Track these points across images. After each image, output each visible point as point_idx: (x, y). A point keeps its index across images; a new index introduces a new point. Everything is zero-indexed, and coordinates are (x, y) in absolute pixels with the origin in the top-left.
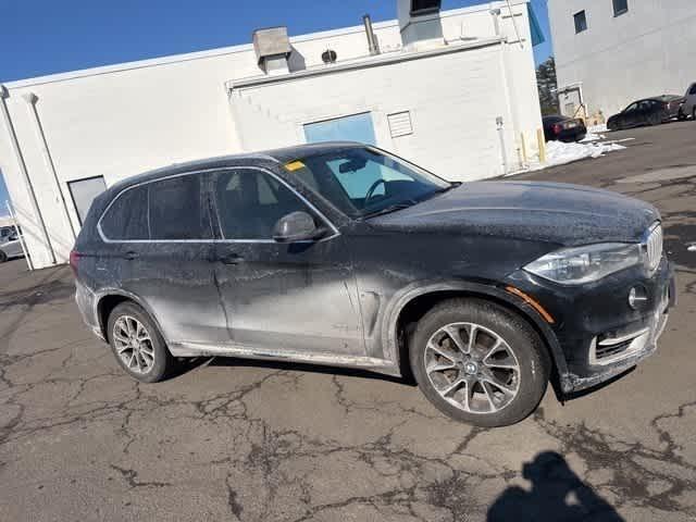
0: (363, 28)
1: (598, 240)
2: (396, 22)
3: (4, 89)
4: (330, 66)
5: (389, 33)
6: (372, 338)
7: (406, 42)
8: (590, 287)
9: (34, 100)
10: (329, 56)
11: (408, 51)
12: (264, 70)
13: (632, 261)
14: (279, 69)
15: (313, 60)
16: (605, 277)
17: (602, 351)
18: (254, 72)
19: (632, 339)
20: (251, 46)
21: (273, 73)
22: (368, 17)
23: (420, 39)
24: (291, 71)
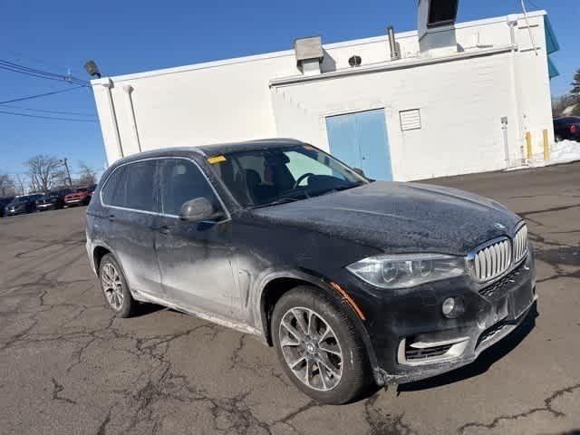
0: (386, 37)
1: (421, 250)
2: (416, 32)
3: (111, 81)
4: (355, 69)
5: (409, 42)
6: (247, 309)
7: (422, 50)
8: (401, 292)
9: (131, 90)
10: (355, 61)
11: (423, 58)
12: (302, 71)
13: (458, 272)
14: (313, 71)
15: (342, 64)
16: (421, 285)
17: (411, 353)
18: (294, 72)
19: (451, 345)
20: (293, 52)
21: (308, 74)
22: (392, 28)
24: (322, 72)
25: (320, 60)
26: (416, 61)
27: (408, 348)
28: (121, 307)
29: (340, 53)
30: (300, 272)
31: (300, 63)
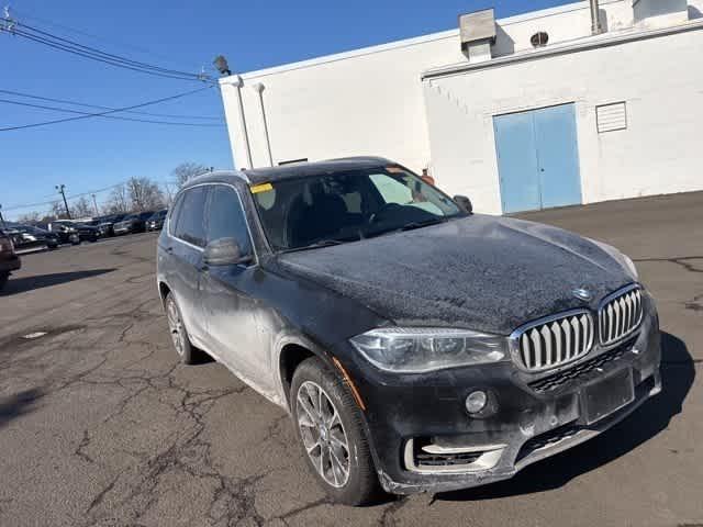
0: (587, 3)
1: (444, 323)
3: (241, 80)
4: (541, 50)
7: (638, 17)
9: (262, 88)
10: (540, 39)
12: (468, 57)
14: (482, 55)
15: (522, 45)
16: (440, 370)
18: (457, 59)
19: (482, 452)
20: (457, 31)
21: (475, 60)
23: (652, 15)
25: (492, 41)
26: (626, 35)
27: (417, 451)
28: (182, 353)
29: (520, 29)
30: (306, 340)
31: (465, 47)
